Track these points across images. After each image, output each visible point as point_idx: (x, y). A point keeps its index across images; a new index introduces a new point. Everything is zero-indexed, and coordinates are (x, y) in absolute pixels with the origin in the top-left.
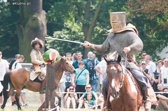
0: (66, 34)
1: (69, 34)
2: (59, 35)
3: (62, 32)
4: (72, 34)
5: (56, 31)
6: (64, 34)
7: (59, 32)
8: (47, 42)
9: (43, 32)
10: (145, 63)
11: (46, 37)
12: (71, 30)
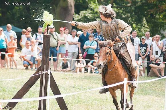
0: (90, 13)
1: (92, 14)
2: (84, 14)
3: (87, 12)
4: (94, 14)
5: (82, 10)
6: (88, 13)
7: (84, 12)
8: (75, 19)
9: (71, 11)
10: (144, 38)
11: (74, 16)
12: (94, 11)
